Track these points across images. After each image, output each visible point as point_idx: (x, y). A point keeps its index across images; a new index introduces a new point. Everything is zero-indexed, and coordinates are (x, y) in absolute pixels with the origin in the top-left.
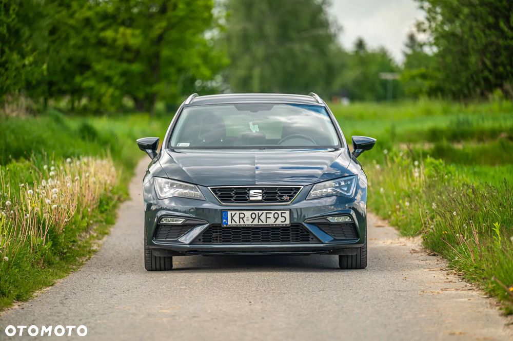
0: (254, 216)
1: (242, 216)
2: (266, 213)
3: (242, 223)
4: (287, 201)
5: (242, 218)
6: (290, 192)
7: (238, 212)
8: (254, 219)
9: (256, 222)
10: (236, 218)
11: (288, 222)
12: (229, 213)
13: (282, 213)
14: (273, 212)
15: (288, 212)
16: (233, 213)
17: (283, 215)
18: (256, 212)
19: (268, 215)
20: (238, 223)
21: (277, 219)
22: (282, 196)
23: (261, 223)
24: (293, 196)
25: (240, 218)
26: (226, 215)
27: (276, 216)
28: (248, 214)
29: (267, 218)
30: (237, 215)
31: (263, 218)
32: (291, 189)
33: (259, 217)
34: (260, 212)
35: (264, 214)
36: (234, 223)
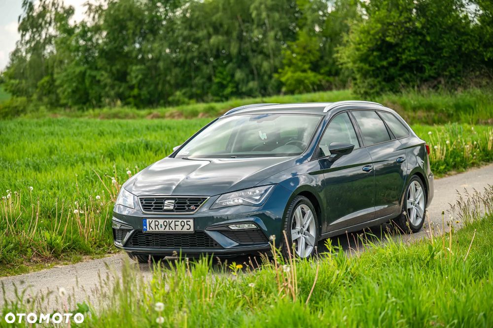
0: (165, 224)
1: (157, 223)
2: (175, 221)
3: (157, 230)
4: (193, 210)
5: (157, 225)
6: (197, 202)
7: (154, 220)
8: (166, 226)
9: (167, 229)
10: (153, 225)
11: (192, 230)
12: (148, 220)
13: (187, 221)
14: (180, 220)
15: (192, 221)
16: (151, 220)
17: (188, 223)
18: (167, 220)
19: (177, 223)
20: (154, 230)
21: (183, 226)
22: (190, 206)
23: (171, 230)
24: (198, 206)
25: (155, 225)
26: (146, 223)
27: (183, 224)
28: (161, 221)
29: (175, 225)
30: (153, 222)
31: (173, 225)
32: (199, 200)
33: (169, 225)
34: (171, 220)
35: (173, 222)
36: (151, 230)
